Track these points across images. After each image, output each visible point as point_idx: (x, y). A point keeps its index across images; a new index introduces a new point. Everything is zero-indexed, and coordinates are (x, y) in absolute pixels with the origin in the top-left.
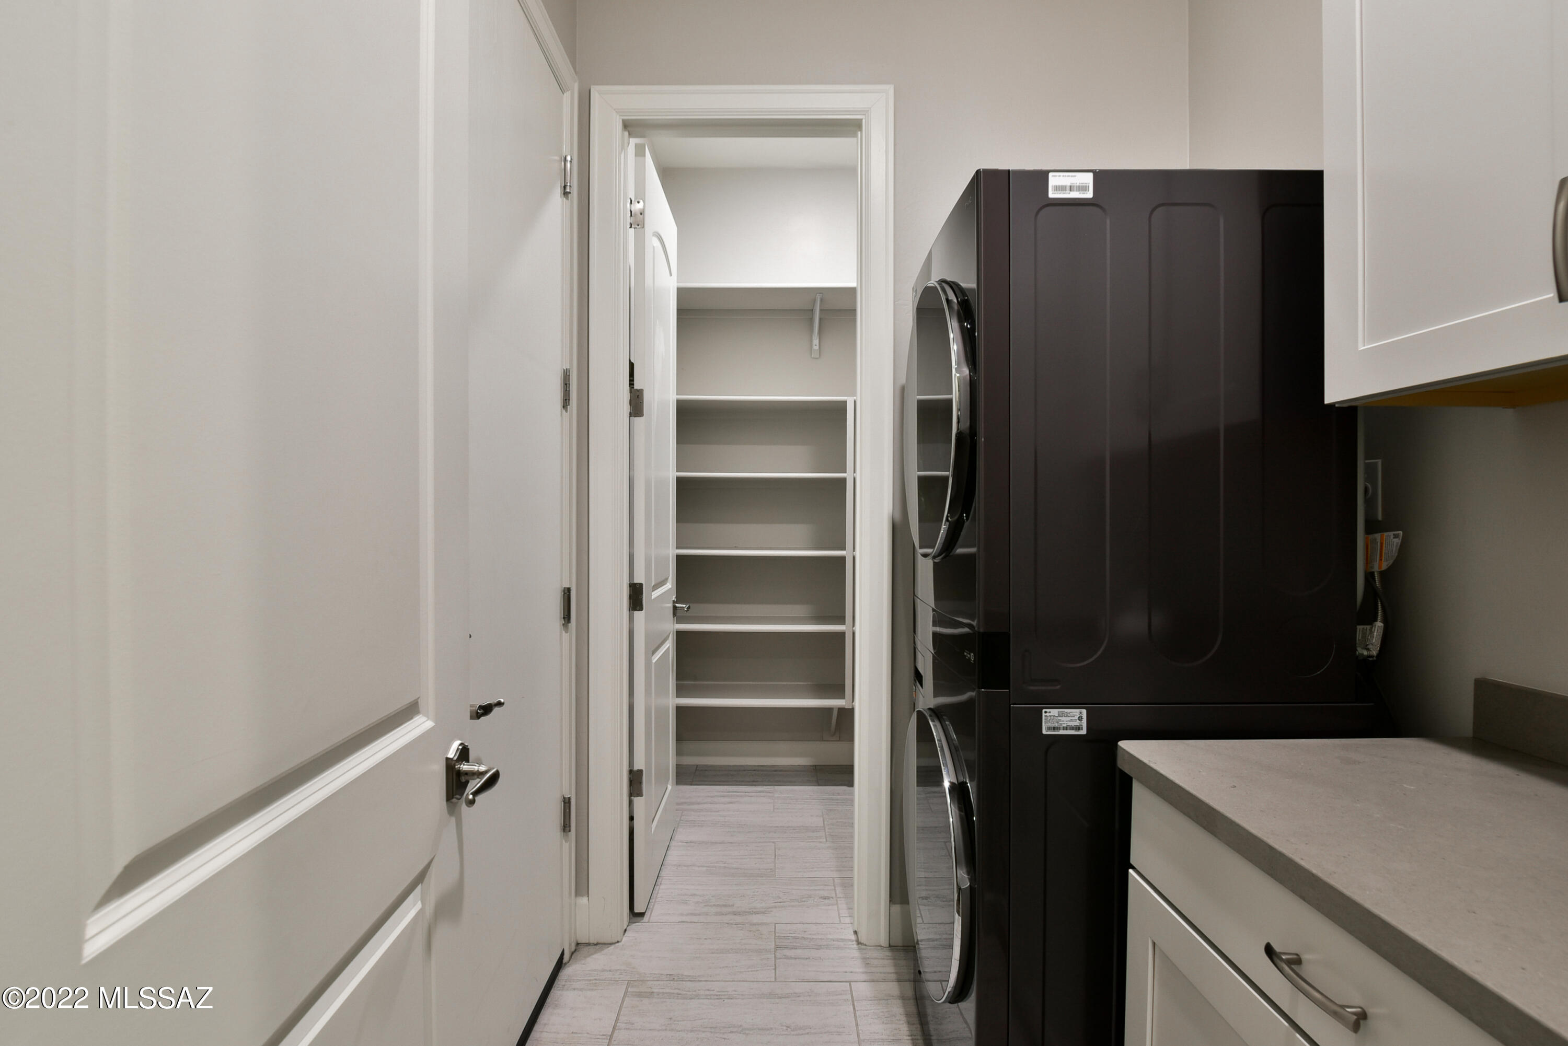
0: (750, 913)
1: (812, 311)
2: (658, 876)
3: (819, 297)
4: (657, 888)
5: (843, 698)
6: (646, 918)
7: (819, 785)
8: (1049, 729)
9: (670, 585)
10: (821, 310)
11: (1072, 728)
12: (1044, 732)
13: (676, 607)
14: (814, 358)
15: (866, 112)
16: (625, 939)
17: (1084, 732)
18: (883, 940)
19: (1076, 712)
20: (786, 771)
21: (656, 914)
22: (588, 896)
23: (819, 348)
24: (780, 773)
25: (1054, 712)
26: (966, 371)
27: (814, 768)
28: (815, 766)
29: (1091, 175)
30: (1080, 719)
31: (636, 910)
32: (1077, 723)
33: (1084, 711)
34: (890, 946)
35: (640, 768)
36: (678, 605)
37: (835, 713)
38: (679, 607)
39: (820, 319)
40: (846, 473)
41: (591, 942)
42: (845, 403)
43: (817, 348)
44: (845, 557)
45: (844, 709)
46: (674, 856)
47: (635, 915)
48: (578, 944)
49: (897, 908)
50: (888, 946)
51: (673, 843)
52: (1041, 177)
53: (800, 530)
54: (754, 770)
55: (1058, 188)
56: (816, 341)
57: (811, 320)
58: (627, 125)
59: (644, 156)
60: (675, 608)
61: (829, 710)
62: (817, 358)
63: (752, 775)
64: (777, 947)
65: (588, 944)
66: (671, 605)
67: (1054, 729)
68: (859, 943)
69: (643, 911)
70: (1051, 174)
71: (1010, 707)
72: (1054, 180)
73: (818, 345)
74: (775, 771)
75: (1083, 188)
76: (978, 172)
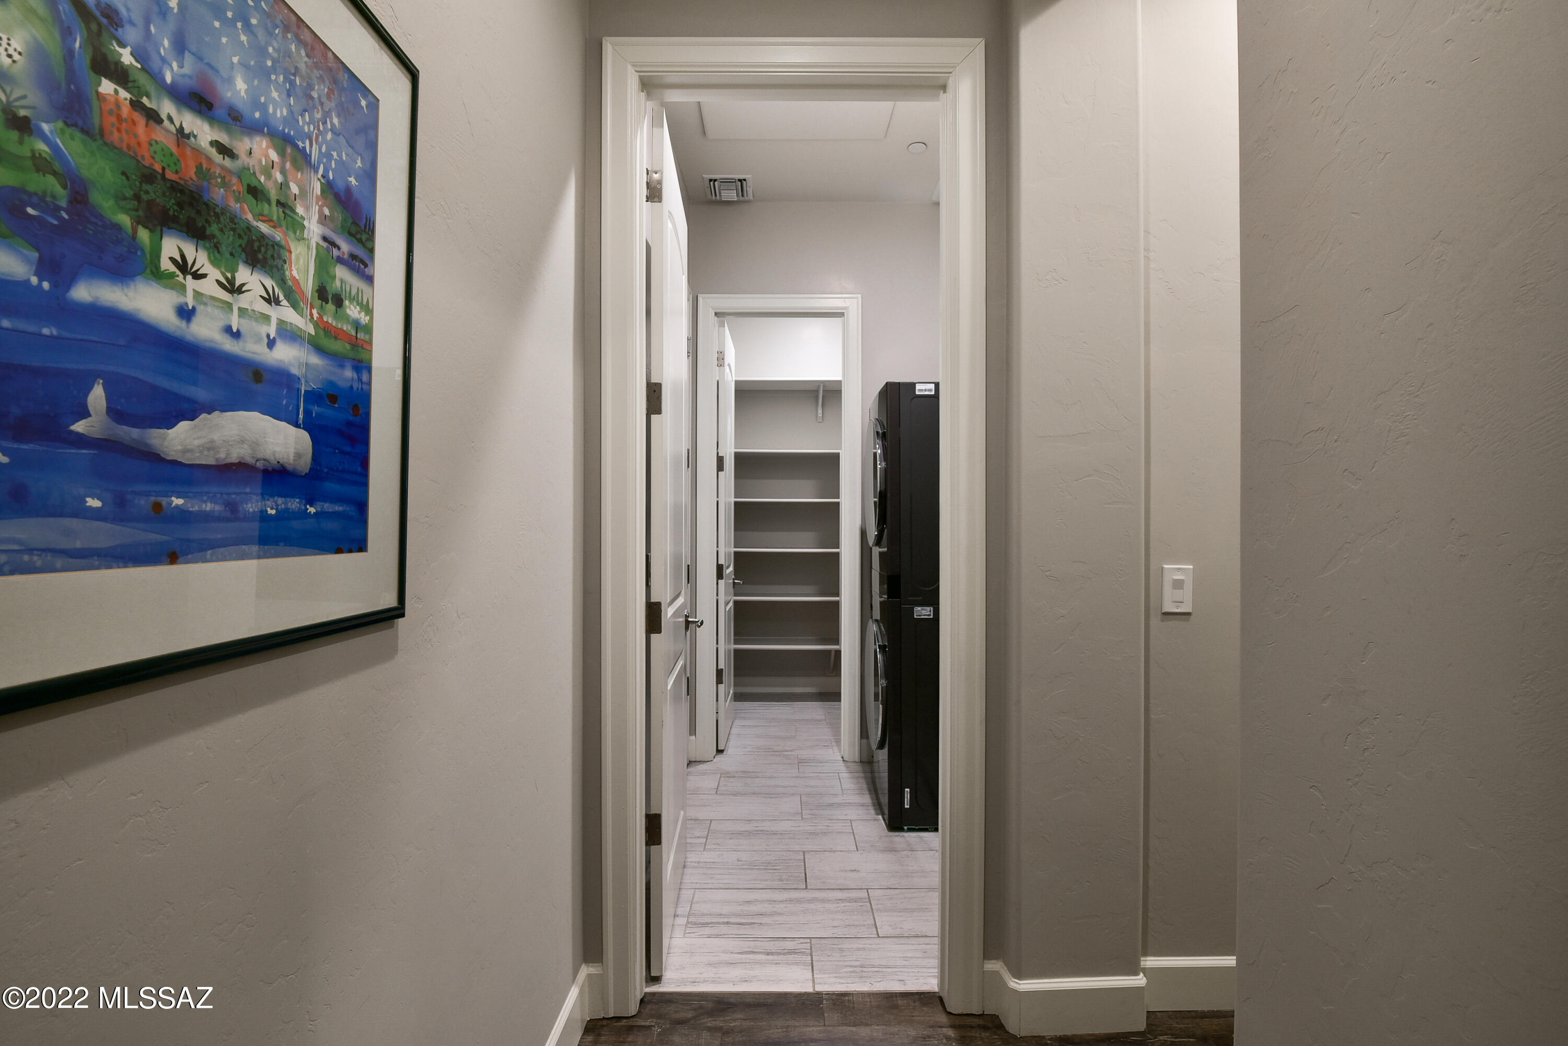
0: (783, 751)
1: (817, 391)
2: (729, 734)
3: (822, 385)
4: (728, 743)
6: (725, 753)
8: (917, 616)
9: (731, 569)
10: (823, 391)
11: (927, 615)
12: (915, 617)
14: (819, 422)
15: (846, 308)
16: (715, 760)
17: (932, 617)
18: (857, 758)
19: (928, 608)
20: (800, 695)
21: (730, 751)
22: (695, 735)
23: (823, 415)
25: (919, 608)
26: (884, 464)
28: (820, 693)
29: (933, 385)
30: (930, 611)
31: (719, 749)
32: (929, 613)
33: (932, 608)
34: (861, 762)
35: (721, 668)
36: (736, 581)
37: (833, 653)
38: (737, 586)
39: (823, 396)
40: (839, 498)
41: (697, 760)
43: (821, 415)
44: (838, 553)
46: (734, 731)
47: (719, 752)
48: (690, 761)
49: (864, 741)
50: (859, 761)
51: (733, 726)
52: (913, 385)
53: (810, 536)
55: (920, 390)
56: (820, 411)
57: (817, 397)
58: (716, 314)
59: (724, 327)
60: (734, 583)
61: (829, 651)
62: (821, 422)
64: (799, 763)
65: (695, 762)
66: (732, 581)
67: (919, 616)
68: (844, 761)
69: (723, 749)
70: (917, 384)
71: (901, 607)
72: (918, 387)
73: (821, 413)
74: (794, 695)
75: (930, 390)
76: (887, 383)
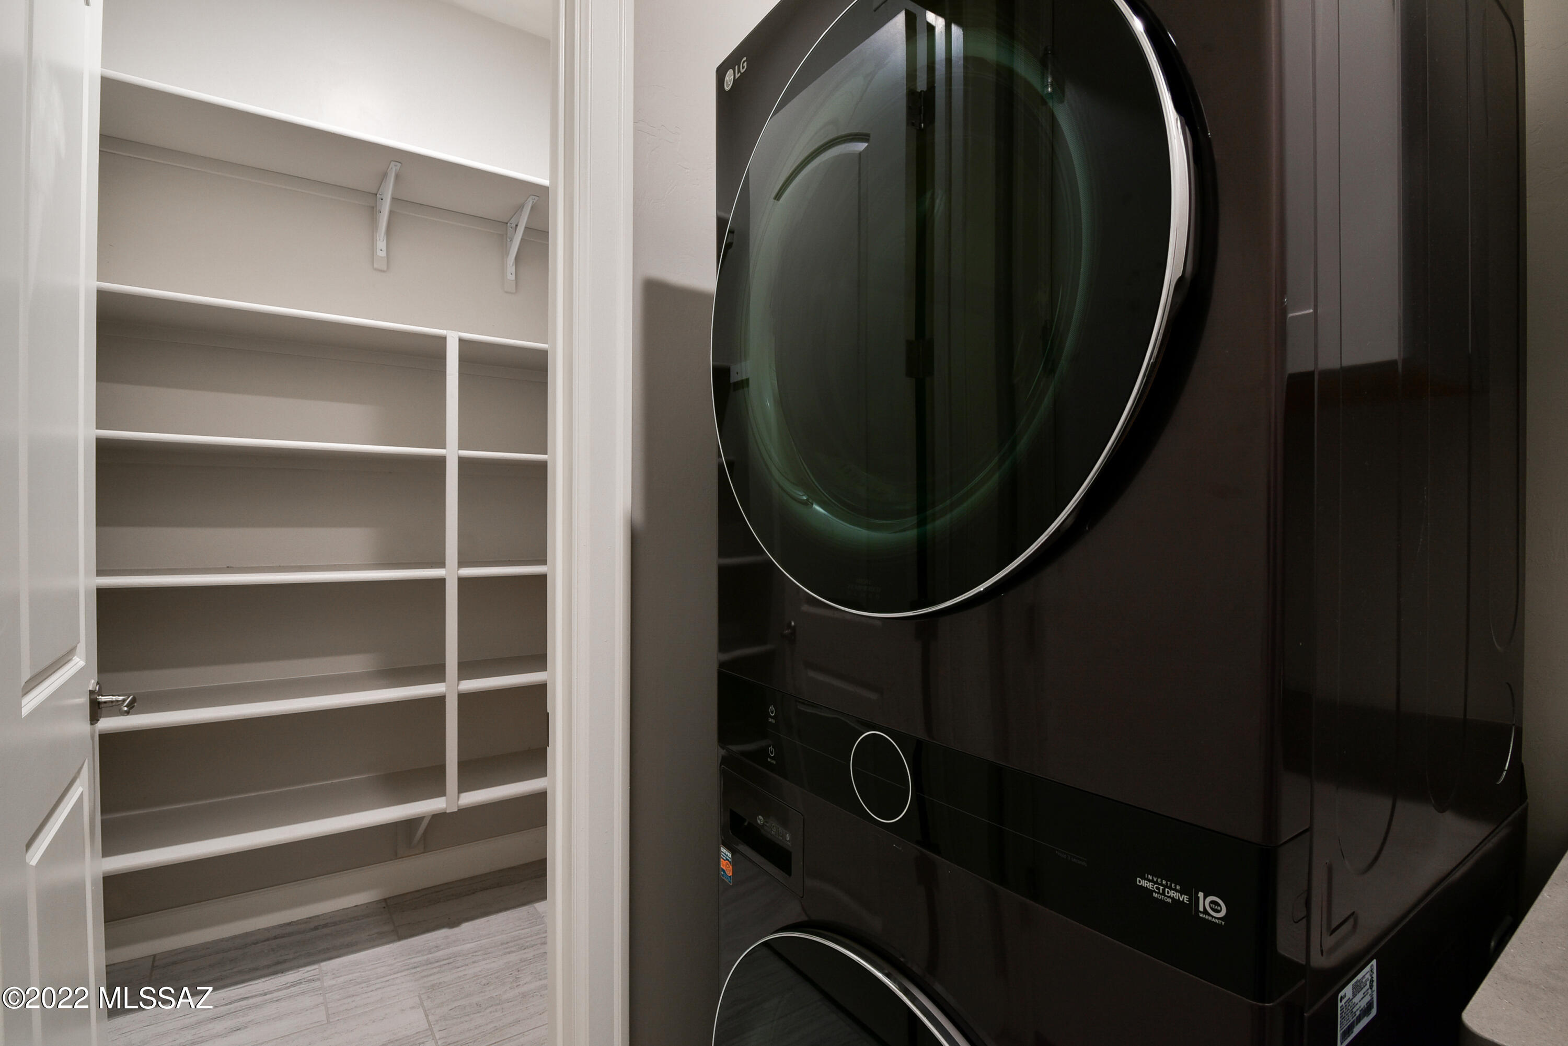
1: (375, 195)
3: (394, 169)
5: (442, 793)
7: (400, 938)
10: (394, 199)
13: (99, 703)
14: (376, 269)
20: (335, 924)
23: (388, 255)
24: (325, 931)
27: (384, 904)
28: (385, 900)
36: (102, 699)
38: (105, 702)
39: (391, 213)
42: (443, 339)
43: (383, 254)
44: (444, 579)
45: (445, 813)
54: (275, 938)
56: (381, 244)
57: (373, 210)
60: (94, 696)
62: (384, 271)
63: (273, 950)
66: (85, 700)
73: (384, 249)
74: (316, 928)
